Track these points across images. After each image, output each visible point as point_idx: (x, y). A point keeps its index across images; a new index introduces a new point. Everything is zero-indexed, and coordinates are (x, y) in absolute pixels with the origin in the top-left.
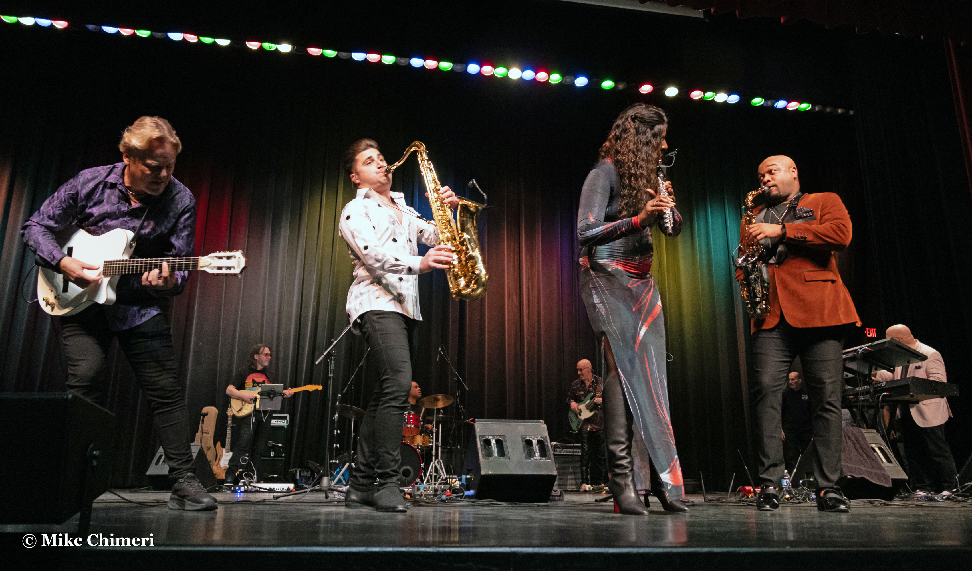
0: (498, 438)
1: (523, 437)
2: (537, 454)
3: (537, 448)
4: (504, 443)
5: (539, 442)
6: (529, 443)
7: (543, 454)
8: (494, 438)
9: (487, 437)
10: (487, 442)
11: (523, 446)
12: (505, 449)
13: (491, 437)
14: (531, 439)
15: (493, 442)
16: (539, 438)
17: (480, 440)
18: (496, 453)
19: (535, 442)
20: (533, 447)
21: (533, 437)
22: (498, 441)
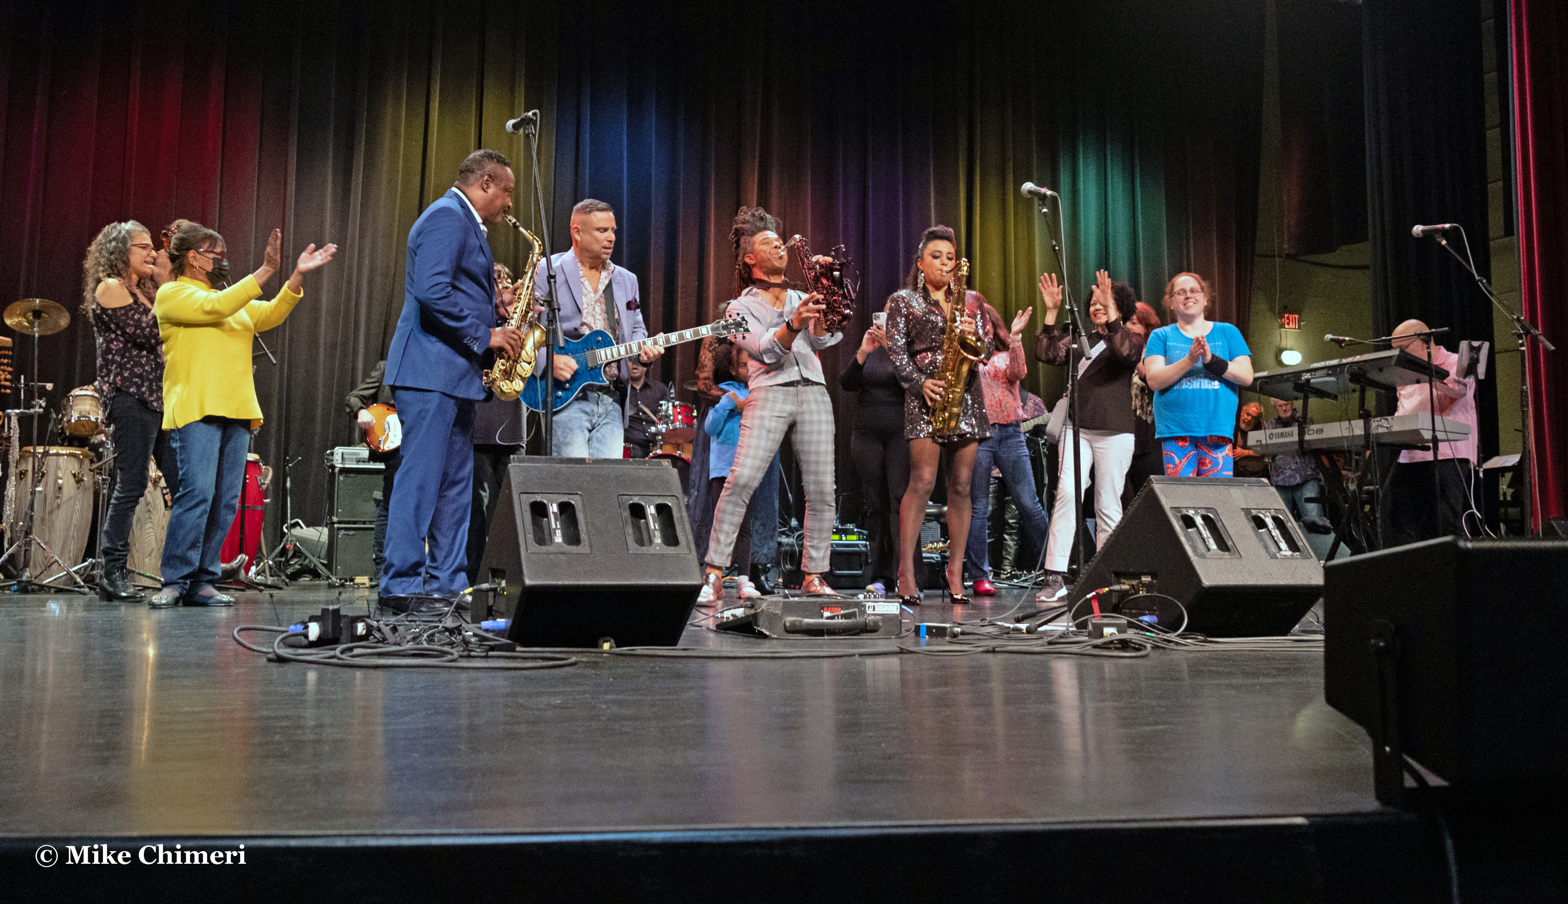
0: (1204, 512)
1: (1247, 511)
2: (1283, 545)
3: (1277, 531)
4: (1219, 525)
5: (1275, 519)
6: (1259, 523)
7: (1293, 546)
8: (1197, 513)
9: (1184, 512)
10: (1189, 522)
11: (1253, 528)
12: (1224, 536)
13: (1191, 513)
14: (1262, 516)
15: (1199, 521)
16: (1273, 513)
17: (1175, 517)
18: (1213, 546)
19: (1269, 521)
20: (1270, 532)
21: (1263, 512)
22: (1205, 518)
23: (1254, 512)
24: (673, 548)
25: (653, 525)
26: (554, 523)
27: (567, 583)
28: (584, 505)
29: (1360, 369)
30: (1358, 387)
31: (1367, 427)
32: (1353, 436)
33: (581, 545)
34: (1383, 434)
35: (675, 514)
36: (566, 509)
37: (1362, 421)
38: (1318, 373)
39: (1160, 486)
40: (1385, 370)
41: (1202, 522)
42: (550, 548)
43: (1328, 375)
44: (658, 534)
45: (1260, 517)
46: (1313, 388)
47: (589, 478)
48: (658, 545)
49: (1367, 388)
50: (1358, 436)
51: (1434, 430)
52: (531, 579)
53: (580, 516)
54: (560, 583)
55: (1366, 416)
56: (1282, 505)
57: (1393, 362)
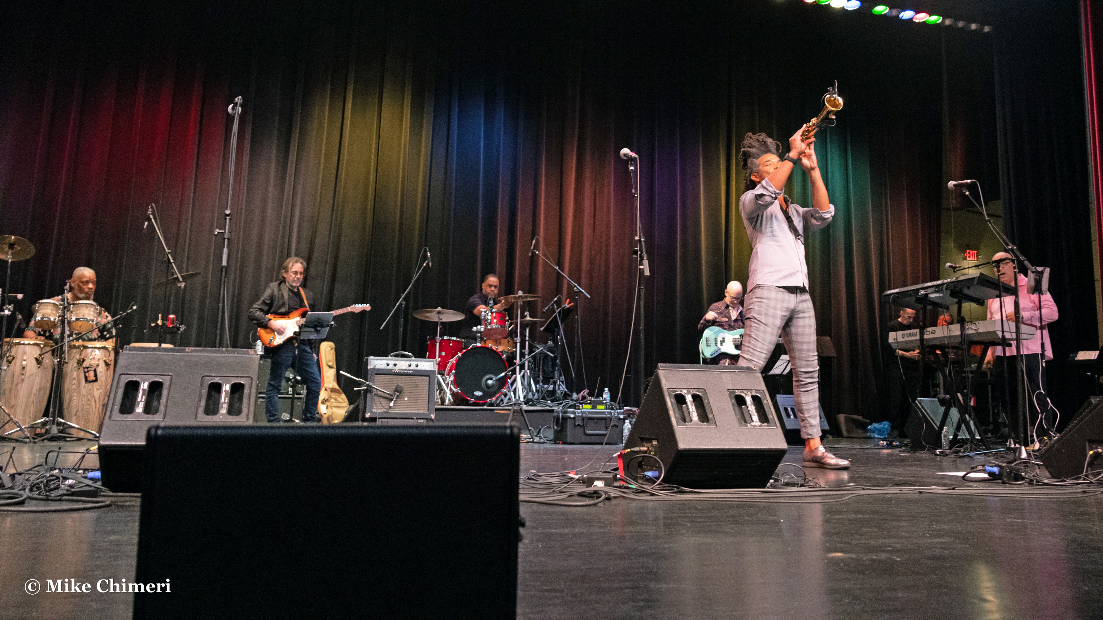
0: (695, 392)
1: (731, 392)
2: (755, 418)
3: (753, 408)
4: (705, 401)
5: (754, 398)
6: (740, 401)
7: (764, 417)
8: (689, 392)
9: (679, 391)
10: (680, 400)
11: (733, 405)
12: (707, 410)
13: (684, 392)
14: (743, 394)
15: (689, 398)
16: (753, 393)
17: (670, 395)
18: (695, 417)
19: (749, 400)
20: (747, 407)
21: (745, 392)
22: (695, 397)
23: (738, 393)
24: (234, 417)
25: (224, 399)
26: (141, 398)
27: (134, 443)
28: (171, 384)
29: (955, 287)
30: (956, 300)
31: (962, 329)
32: (950, 337)
33: (158, 414)
34: (971, 334)
35: (246, 391)
36: (155, 388)
37: (959, 325)
38: (930, 290)
39: (664, 371)
40: (971, 287)
41: (691, 399)
42: (130, 417)
43: (936, 292)
44: (225, 406)
45: (741, 396)
46: (929, 301)
47: (182, 363)
48: (223, 414)
49: (963, 301)
50: (956, 336)
51: (1003, 331)
52: (104, 441)
53: (165, 392)
54: (128, 443)
55: (962, 321)
56: (763, 386)
57: (976, 282)
